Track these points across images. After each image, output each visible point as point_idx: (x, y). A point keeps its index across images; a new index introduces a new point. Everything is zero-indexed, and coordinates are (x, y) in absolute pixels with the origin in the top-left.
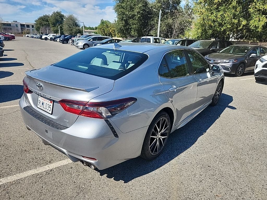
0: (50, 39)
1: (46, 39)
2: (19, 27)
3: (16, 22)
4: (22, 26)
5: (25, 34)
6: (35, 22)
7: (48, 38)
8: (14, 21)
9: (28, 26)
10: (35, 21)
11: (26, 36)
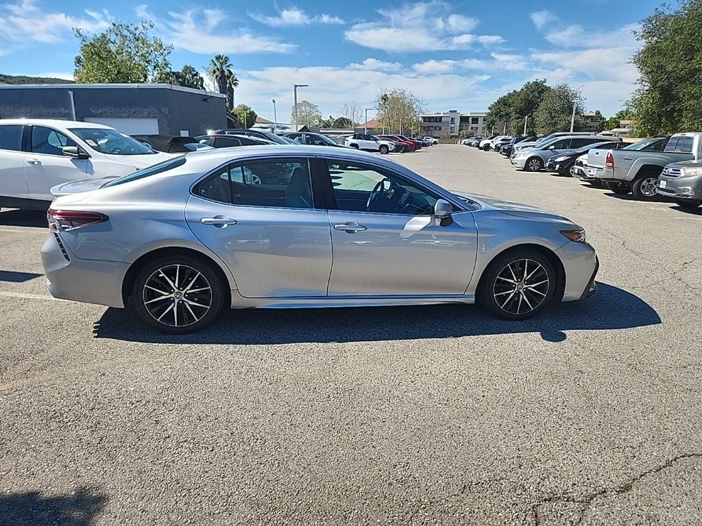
0: (494, 148)
1: (487, 147)
2: (457, 122)
3: (454, 113)
4: (464, 119)
5: (463, 137)
6: (489, 111)
7: (491, 145)
8: (450, 111)
9: (475, 120)
10: (490, 109)
11: (462, 143)
